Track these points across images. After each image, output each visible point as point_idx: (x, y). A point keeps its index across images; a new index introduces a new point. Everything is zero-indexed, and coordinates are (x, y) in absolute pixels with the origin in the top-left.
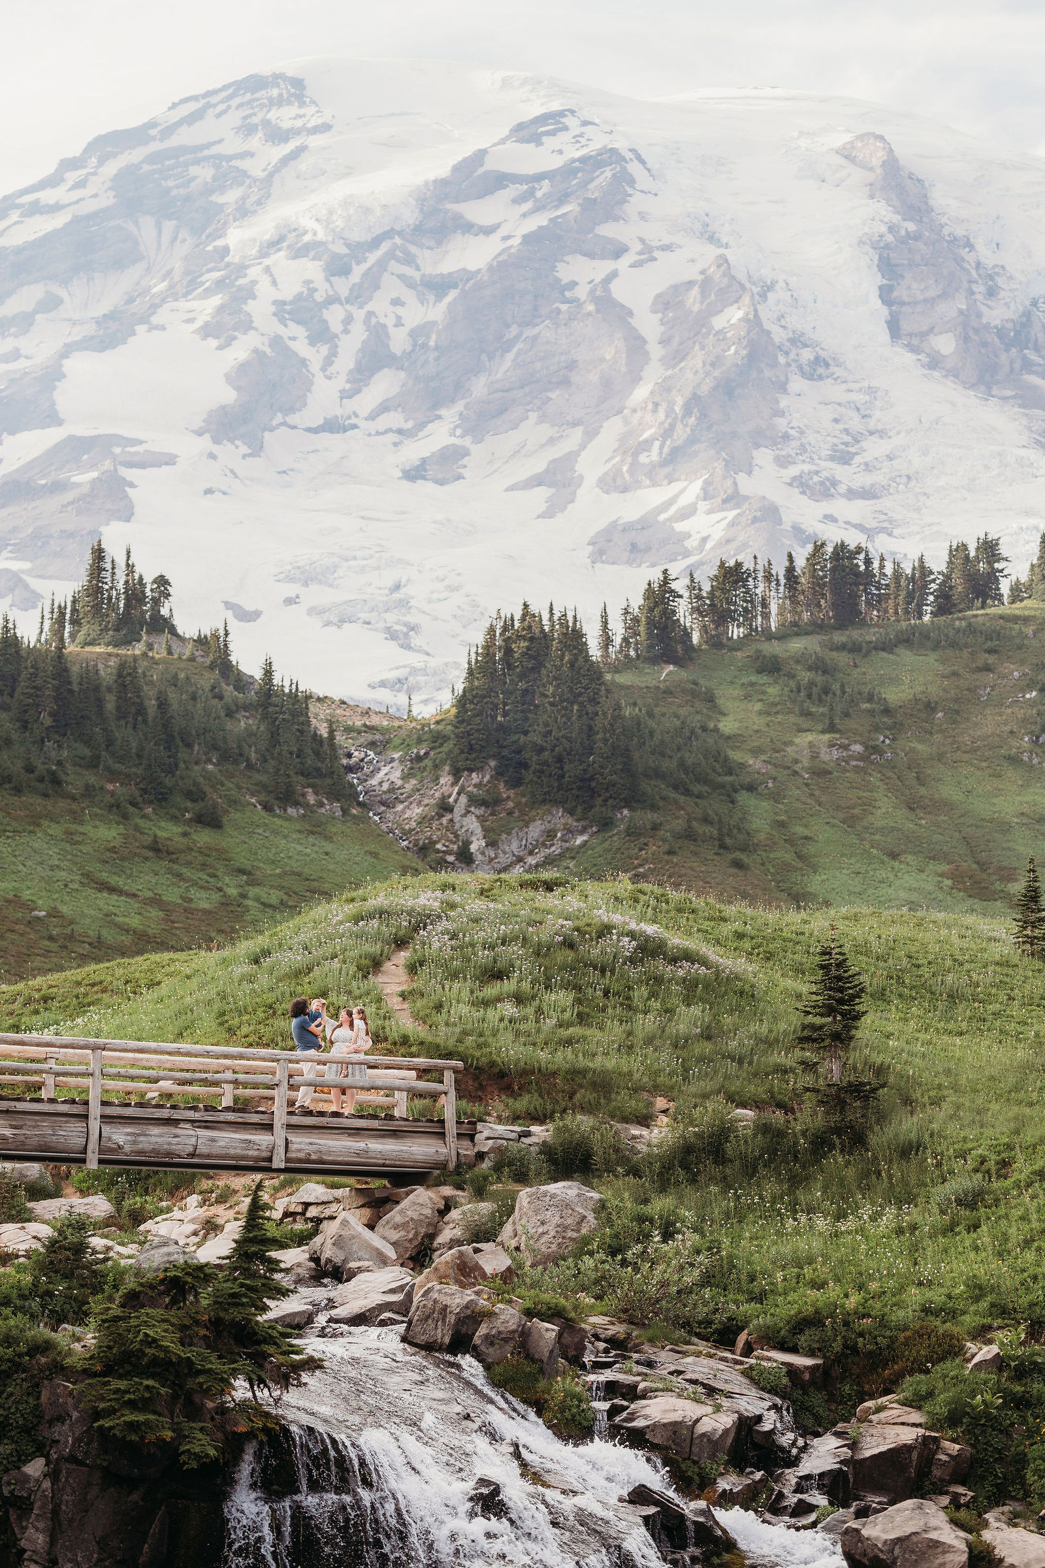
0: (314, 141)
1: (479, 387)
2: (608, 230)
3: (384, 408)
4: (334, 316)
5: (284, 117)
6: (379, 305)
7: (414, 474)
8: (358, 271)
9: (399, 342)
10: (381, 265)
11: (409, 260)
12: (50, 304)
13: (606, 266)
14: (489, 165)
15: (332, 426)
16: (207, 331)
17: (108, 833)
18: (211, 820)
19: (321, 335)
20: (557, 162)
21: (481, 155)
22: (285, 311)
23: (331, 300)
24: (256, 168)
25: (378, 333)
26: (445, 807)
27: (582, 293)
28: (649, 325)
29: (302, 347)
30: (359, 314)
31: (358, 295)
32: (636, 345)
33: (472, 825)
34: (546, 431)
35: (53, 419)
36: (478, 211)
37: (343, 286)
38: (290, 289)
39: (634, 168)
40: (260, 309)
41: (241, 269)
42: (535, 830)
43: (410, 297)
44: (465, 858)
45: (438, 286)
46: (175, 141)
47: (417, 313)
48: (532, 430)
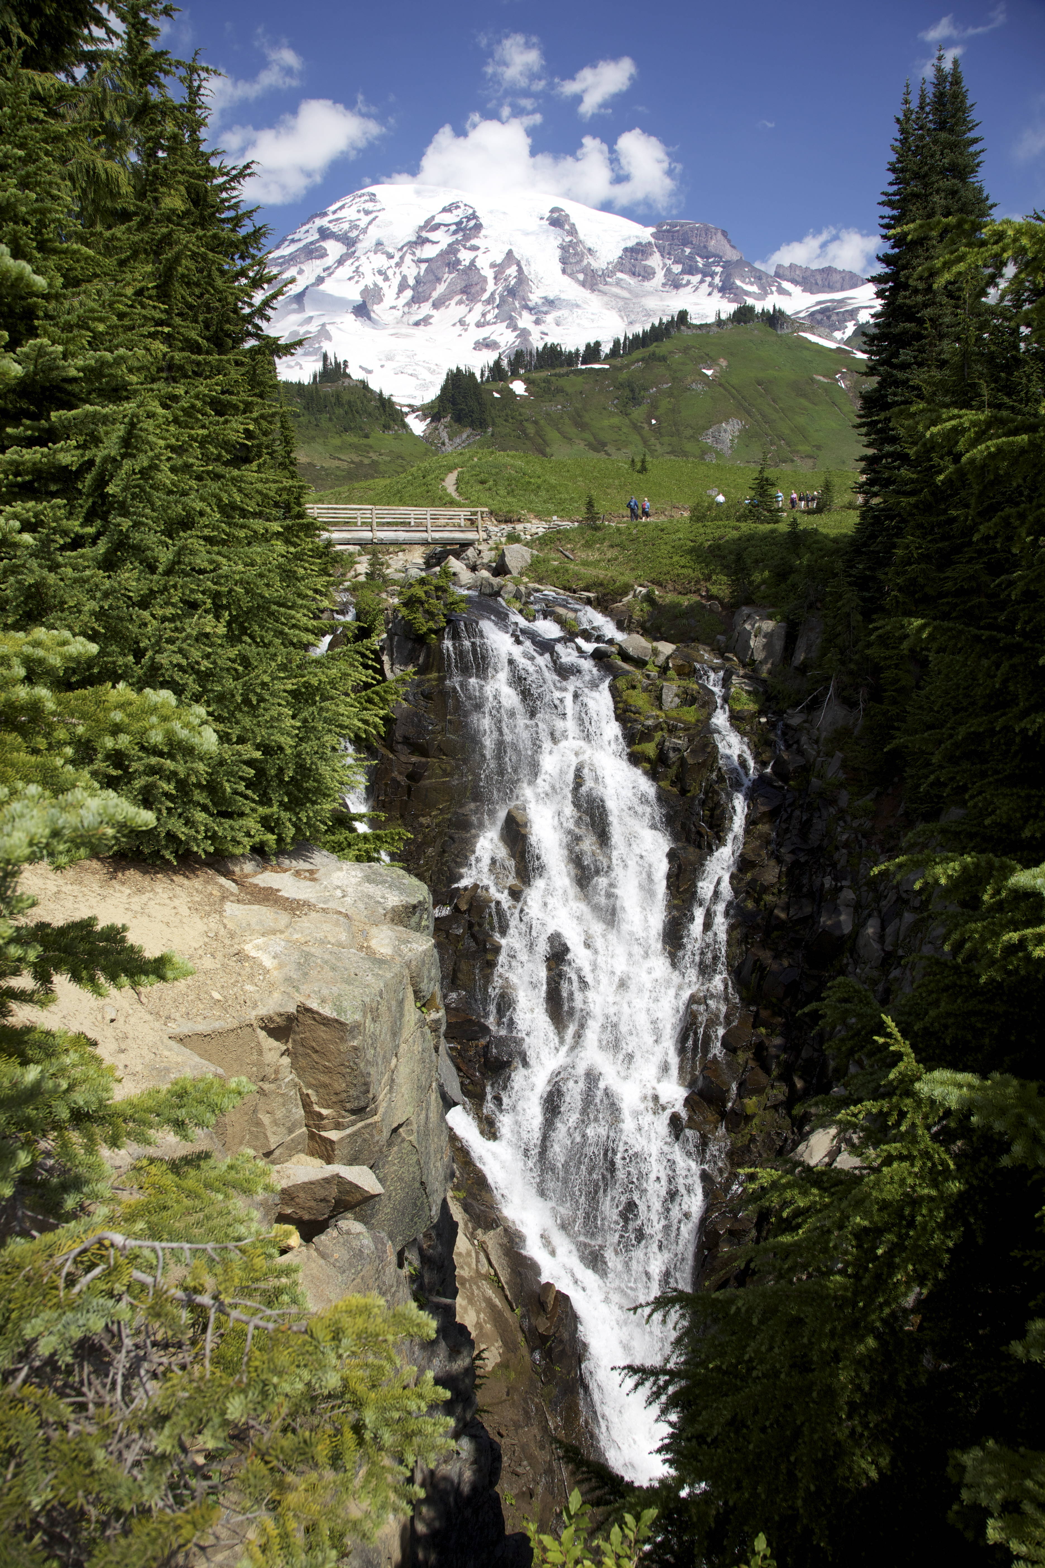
0: (380, 214)
1: (436, 294)
2: (474, 242)
3: (408, 302)
4: (390, 273)
5: (369, 206)
7: (417, 324)
8: (397, 258)
9: (411, 282)
10: (404, 255)
11: (413, 253)
12: (301, 272)
13: (474, 254)
14: (435, 221)
15: (392, 309)
17: (337, 441)
18: (367, 436)
20: (457, 220)
21: (433, 217)
22: (374, 272)
23: (389, 268)
25: (404, 278)
27: (466, 263)
28: (488, 274)
29: (381, 283)
30: (398, 272)
31: (398, 266)
33: (445, 434)
34: (458, 308)
36: (433, 236)
39: (482, 220)
40: (367, 271)
41: (360, 258)
42: (464, 436)
43: (414, 265)
44: (443, 444)
45: (422, 262)
46: (335, 216)
47: (416, 271)
48: (453, 308)
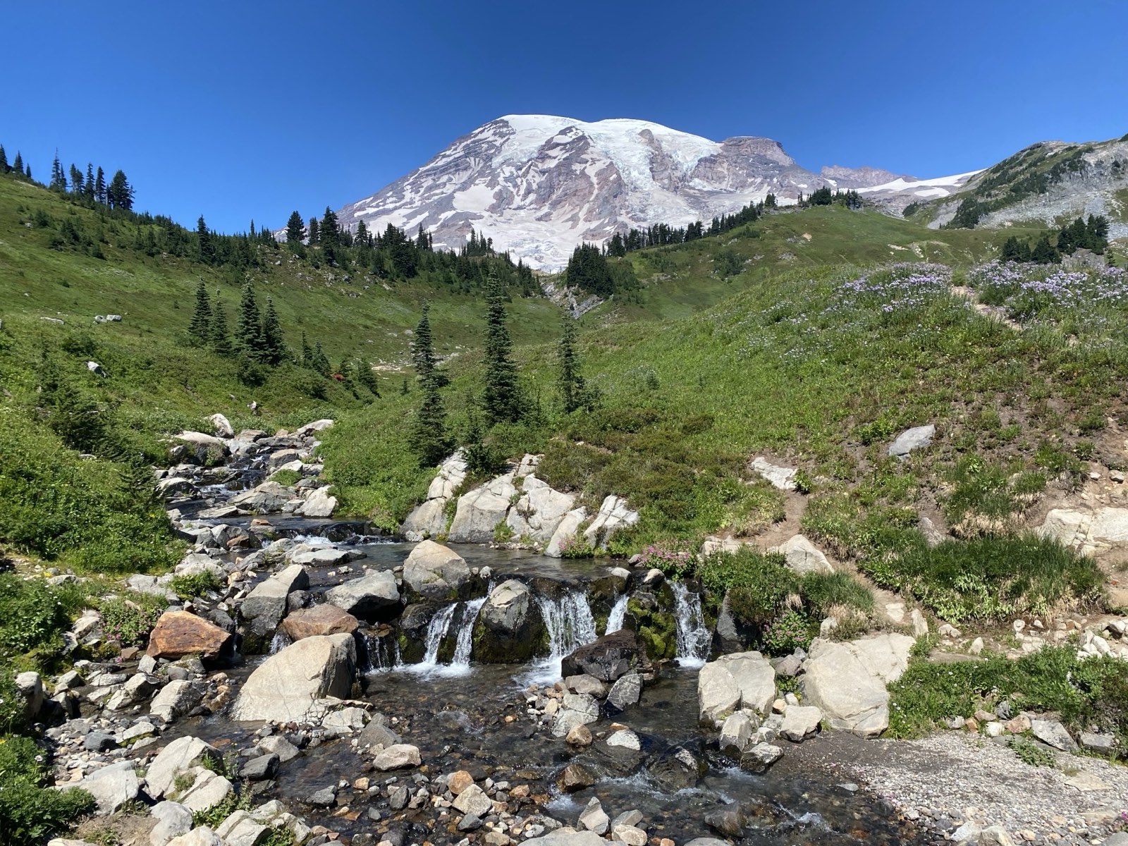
0: (512, 137)
1: (554, 197)
2: (584, 156)
3: (531, 203)
5: (503, 130)
6: (529, 177)
7: (539, 219)
8: (523, 170)
9: (535, 186)
10: (530, 167)
11: (536, 166)
12: (450, 180)
13: (584, 165)
14: (555, 141)
15: (519, 208)
16: (487, 186)
19: (515, 186)
21: (552, 139)
22: (506, 180)
23: (518, 176)
24: (498, 144)
25: (529, 184)
26: (566, 296)
27: (578, 172)
28: (595, 180)
29: (511, 189)
30: (524, 180)
31: (525, 175)
32: (591, 185)
33: (573, 300)
34: (571, 207)
35: (453, 208)
36: (552, 153)
37: (520, 173)
38: (508, 174)
39: (589, 140)
40: (501, 179)
41: (496, 169)
42: (589, 301)
43: (536, 175)
44: (572, 308)
45: (543, 172)
46: (477, 138)
47: (539, 179)
48: (567, 207)
